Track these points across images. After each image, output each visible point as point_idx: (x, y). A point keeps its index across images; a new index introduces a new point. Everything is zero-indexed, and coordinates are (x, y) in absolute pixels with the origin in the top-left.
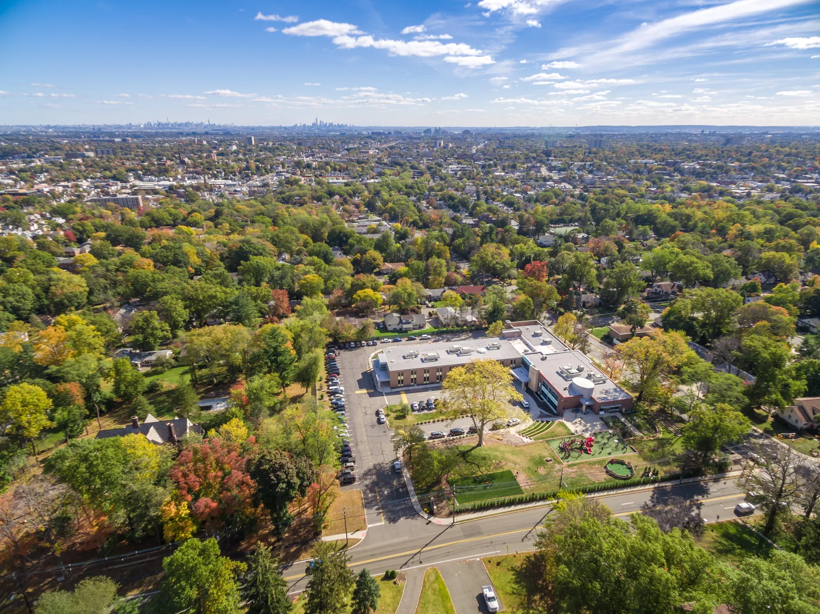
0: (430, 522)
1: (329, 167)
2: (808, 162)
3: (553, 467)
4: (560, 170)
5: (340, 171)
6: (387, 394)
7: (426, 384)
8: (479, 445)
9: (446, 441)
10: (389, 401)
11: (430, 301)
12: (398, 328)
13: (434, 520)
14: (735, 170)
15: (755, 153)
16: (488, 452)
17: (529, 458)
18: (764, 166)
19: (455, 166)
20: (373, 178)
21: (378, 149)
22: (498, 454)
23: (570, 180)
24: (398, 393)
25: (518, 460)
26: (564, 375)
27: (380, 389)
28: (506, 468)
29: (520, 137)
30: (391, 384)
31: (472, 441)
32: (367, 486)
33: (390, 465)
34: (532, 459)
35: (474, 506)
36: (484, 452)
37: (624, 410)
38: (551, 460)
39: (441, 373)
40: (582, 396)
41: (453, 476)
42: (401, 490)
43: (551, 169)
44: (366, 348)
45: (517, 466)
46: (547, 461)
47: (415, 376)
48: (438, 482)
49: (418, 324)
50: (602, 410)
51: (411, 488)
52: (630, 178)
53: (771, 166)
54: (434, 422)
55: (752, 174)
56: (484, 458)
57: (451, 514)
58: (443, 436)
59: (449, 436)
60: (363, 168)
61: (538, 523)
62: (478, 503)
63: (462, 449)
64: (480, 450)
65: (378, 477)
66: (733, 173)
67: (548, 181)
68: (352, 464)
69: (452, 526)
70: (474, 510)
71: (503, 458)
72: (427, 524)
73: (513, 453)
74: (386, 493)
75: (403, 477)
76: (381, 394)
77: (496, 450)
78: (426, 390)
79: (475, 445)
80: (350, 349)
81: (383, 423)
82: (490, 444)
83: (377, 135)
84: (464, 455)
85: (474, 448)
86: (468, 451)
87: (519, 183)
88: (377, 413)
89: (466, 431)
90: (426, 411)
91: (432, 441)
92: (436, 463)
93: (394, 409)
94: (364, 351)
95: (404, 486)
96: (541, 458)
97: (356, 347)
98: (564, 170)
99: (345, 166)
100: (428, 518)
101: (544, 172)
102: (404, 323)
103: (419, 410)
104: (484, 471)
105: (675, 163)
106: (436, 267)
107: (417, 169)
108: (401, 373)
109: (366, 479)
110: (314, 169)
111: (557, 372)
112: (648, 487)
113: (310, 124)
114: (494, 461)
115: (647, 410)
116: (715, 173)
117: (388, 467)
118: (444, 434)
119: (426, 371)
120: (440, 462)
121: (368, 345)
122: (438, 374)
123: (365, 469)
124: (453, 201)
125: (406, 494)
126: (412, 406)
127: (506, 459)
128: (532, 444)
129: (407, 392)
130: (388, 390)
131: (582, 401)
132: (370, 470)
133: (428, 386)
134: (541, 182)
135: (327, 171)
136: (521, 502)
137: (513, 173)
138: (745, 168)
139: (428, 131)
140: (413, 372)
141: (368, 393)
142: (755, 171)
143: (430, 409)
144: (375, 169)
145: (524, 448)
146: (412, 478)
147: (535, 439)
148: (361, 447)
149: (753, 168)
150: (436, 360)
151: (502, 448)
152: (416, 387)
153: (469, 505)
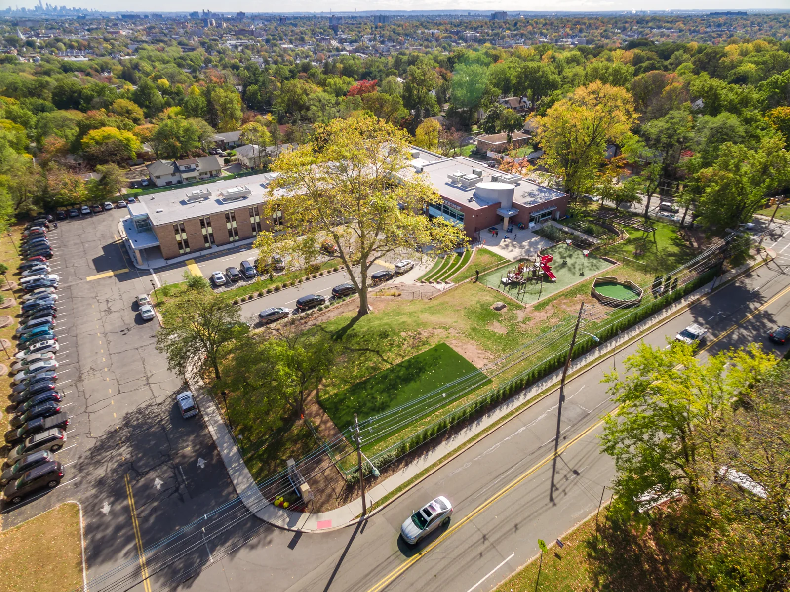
0: (299, 534)
1: (60, 44)
2: (561, 29)
3: (513, 317)
4: (351, 42)
5: (80, 50)
6: (157, 271)
7: (235, 241)
8: (363, 311)
9: (293, 322)
10: (160, 280)
11: (224, 150)
12: (174, 180)
13: (307, 523)
14: (508, 37)
15: (519, 24)
16: (386, 320)
17: (463, 312)
18: (530, 33)
19: (234, 42)
20: (128, 54)
21: (132, 29)
22: (404, 318)
23: (364, 50)
24: (183, 264)
25: (449, 321)
26: (459, 185)
27: (141, 265)
28: (434, 342)
29: (301, 18)
30: (164, 250)
31: (348, 309)
32: (100, 483)
33: (167, 407)
34: (470, 313)
35: (403, 448)
36: (377, 323)
37: (558, 215)
38: (504, 306)
39: (257, 219)
40: (498, 205)
41: (329, 388)
42: (202, 463)
43: (341, 41)
44: (114, 212)
45: (452, 331)
46: (498, 309)
47: (210, 230)
48: (297, 412)
49: (208, 170)
50: (532, 220)
51: (229, 451)
52: (421, 45)
53: (535, 33)
54: (260, 295)
55: (523, 40)
56: (384, 335)
57: (350, 490)
58: (286, 315)
59: (296, 311)
60: (112, 45)
61: (557, 440)
62: (409, 434)
63: (332, 328)
64: (369, 321)
65: (137, 447)
66: (508, 39)
67: (342, 51)
68: (55, 432)
69: (361, 525)
70: (407, 456)
71: (418, 325)
72: (292, 545)
73: (432, 311)
74: (158, 483)
75: (204, 426)
76: (146, 272)
77: (399, 314)
78: (237, 250)
79: (354, 314)
80: (81, 216)
81: (150, 320)
82: (382, 306)
83: (130, 18)
84: (340, 335)
85: (355, 320)
86: (345, 329)
87: (311, 53)
88: (136, 306)
89: (327, 297)
90: (241, 283)
91: (262, 329)
92: (282, 369)
93: (173, 291)
94: (111, 215)
95: (209, 448)
96: (485, 307)
97: (93, 213)
98: (356, 41)
99: (87, 43)
100: (293, 523)
101: (334, 43)
102: (184, 172)
103: (226, 284)
104: (393, 358)
105: (457, 33)
106: (225, 103)
107: (187, 45)
108: (179, 227)
109: (98, 463)
110: (39, 48)
111: (447, 184)
112: (675, 308)
113: (32, 8)
114: (403, 334)
115: (586, 211)
116: (493, 39)
117: (163, 413)
118: (286, 310)
119: (229, 217)
120: (294, 363)
121: (118, 207)
122: (252, 220)
123: (99, 431)
124: (237, 70)
125: (219, 471)
126: (212, 279)
127: (425, 325)
128: (456, 289)
129: (198, 260)
130: (161, 263)
131: (501, 212)
132: (112, 434)
133: (237, 244)
134: (334, 53)
135: (59, 49)
136: (496, 402)
137: (302, 46)
138: (516, 35)
139: (194, 15)
140: (203, 222)
141: (115, 276)
142: (524, 37)
143: (250, 278)
144: (130, 46)
145: (447, 298)
146: (231, 423)
147: (456, 281)
148: (89, 382)
149: (522, 35)
150: (245, 198)
151: (409, 308)
152: (215, 249)
153: (389, 448)
